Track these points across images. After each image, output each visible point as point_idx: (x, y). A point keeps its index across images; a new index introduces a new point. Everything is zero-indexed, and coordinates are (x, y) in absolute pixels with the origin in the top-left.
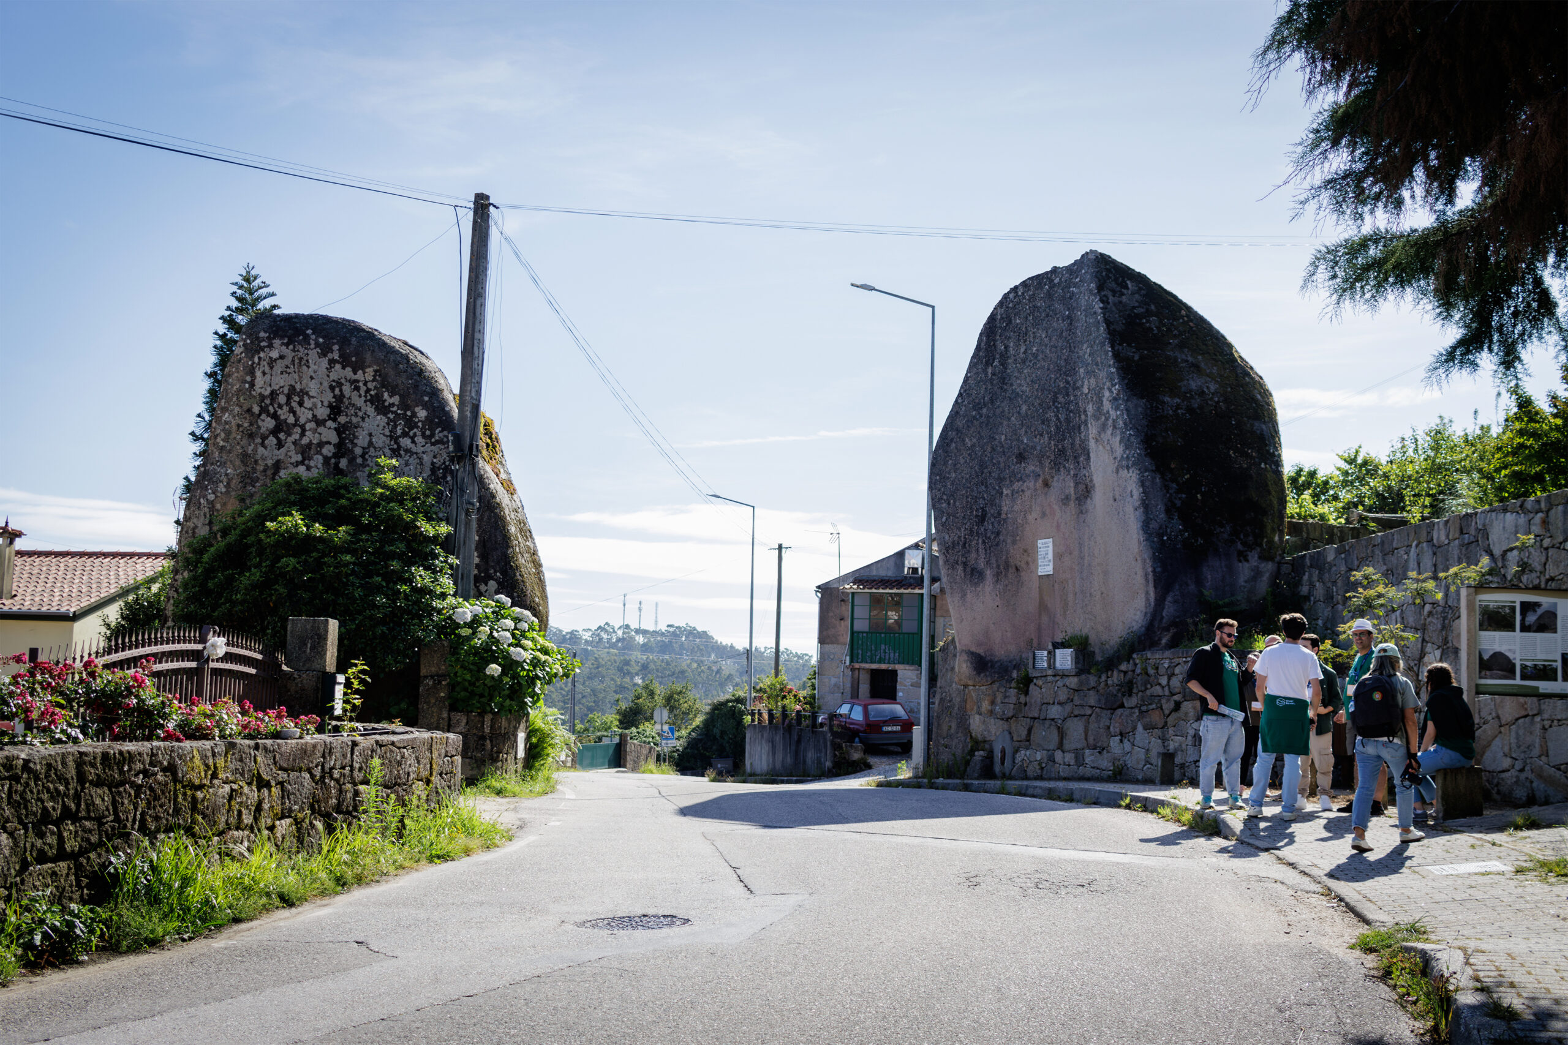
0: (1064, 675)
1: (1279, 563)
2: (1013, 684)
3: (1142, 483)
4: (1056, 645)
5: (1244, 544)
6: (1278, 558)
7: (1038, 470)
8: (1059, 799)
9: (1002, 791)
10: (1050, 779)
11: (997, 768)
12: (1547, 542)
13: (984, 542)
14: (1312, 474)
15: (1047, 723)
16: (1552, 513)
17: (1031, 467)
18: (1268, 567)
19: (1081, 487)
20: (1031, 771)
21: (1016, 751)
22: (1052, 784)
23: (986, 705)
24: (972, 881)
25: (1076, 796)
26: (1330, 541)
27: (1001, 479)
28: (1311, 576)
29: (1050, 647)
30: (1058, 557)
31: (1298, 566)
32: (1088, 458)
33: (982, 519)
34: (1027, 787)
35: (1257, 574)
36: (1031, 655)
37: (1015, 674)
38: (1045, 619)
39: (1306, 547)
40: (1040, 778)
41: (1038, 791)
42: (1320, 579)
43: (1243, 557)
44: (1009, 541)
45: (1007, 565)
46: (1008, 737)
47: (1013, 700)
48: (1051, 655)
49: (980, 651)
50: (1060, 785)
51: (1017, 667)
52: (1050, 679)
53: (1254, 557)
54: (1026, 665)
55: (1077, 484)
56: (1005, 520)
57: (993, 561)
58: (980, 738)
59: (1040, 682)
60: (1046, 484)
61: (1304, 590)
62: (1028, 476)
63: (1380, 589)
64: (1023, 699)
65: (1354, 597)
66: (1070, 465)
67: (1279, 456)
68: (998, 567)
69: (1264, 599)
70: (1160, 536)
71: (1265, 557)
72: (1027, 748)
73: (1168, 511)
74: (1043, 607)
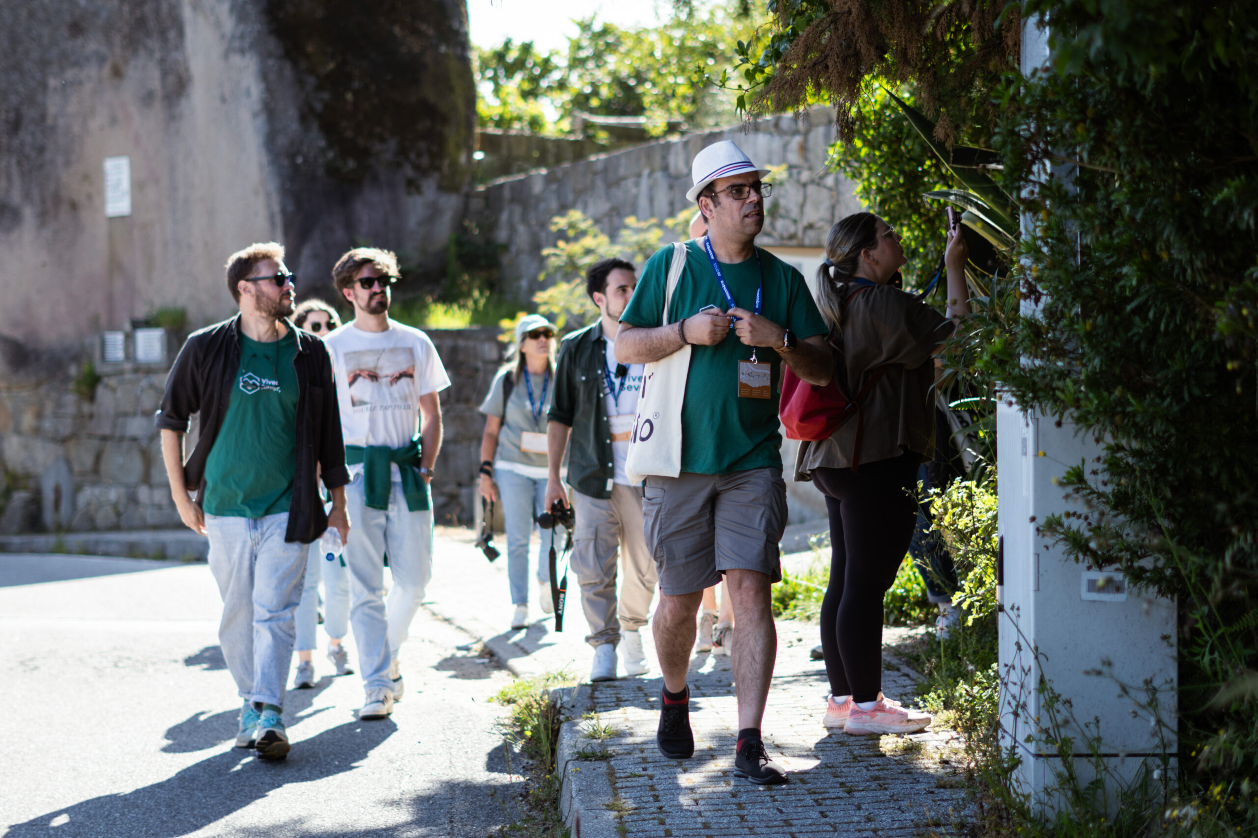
0: (148, 370)
1: (468, 196)
2: (72, 385)
3: (264, 76)
4: (137, 325)
5: (417, 168)
6: (465, 189)
7: (103, 49)
8: (145, 556)
9: (58, 550)
10: (131, 529)
11: (49, 516)
12: (805, 176)
13: (19, 163)
14: (527, 48)
15: (125, 445)
16: (812, 136)
17: (92, 45)
18: (451, 203)
19: (172, 79)
20: (104, 516)
21: (77, 489)
22: (134, 537)
23: (28, 420)
24: (29, 665)
25: (171, 551)
26: (541, 162)
27: (44, 64)
28: (511, 215)
29: (127, 326)
30: (138, 186)
31: (493, 199)
32: (181, 34)
33: (15, 126)
34: (97, 543)
35: (434, 213)
36: (97, 341)
37: (73, 370)
38: (119, 284)
39: (506, 170)
40: (116, 528)
41: (113, 548)
42: (524, 219)
43: (413, 186)
44: (60, 160)
45: (57, 200)
46: (63, 468)
47: (71, 409)
48: (130, 339)
49: (18, 335)
50: (147, 537)
51: (76, 358)
52: (128, 376)
53: (429, 186)
54: (90, 358)
55: (165, 74)
56: (53, 128)
57: (36, 193)
58: (19, 470)
59: (113, 382)
60: (117, 73)
61: (502, 235)
62: (87, 59)
63: (588, 242)
64: (86, 408)
65: (555, 255)
66: (154, 43)
67: (466, 34)
68: (43, 201)
69: (445, 250)
70: (292, 156)
71: (448, 187)
72: (94, 484)
73: (303, 119)
74: (115, 265)
